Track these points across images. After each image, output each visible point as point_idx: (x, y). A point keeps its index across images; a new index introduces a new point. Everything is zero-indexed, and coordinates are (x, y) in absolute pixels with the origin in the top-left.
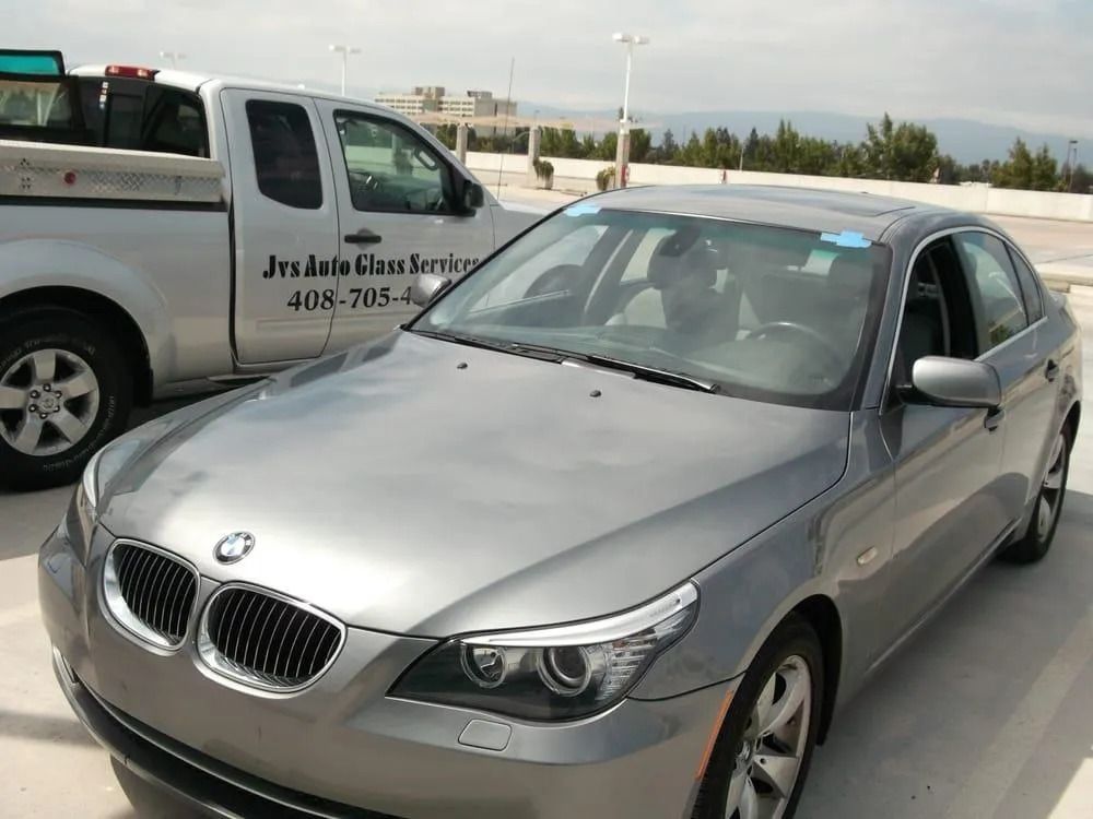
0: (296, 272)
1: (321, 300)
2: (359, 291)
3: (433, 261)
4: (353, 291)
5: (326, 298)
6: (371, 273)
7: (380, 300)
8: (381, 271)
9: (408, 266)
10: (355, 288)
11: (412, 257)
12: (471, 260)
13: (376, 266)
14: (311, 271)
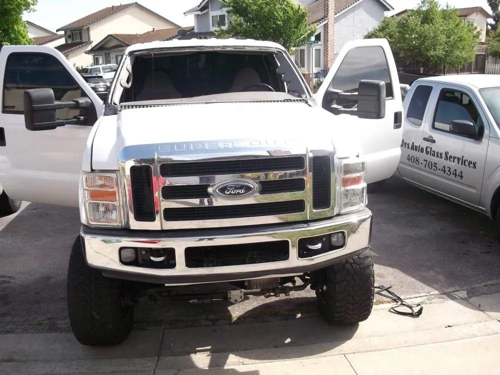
0: (409, 148)
1: (415, 160)
2: (426, 161)
3: (454, 157)
4: (424, 160)
5: (417, 160)
6: (430, 155)
7: (434, 167)
8: (434, 155)
9: (444, 156)
10: (426, 159)
11: (446, 152)
12: (473, 162)
13: (432, 153)
14: (412, 148)
